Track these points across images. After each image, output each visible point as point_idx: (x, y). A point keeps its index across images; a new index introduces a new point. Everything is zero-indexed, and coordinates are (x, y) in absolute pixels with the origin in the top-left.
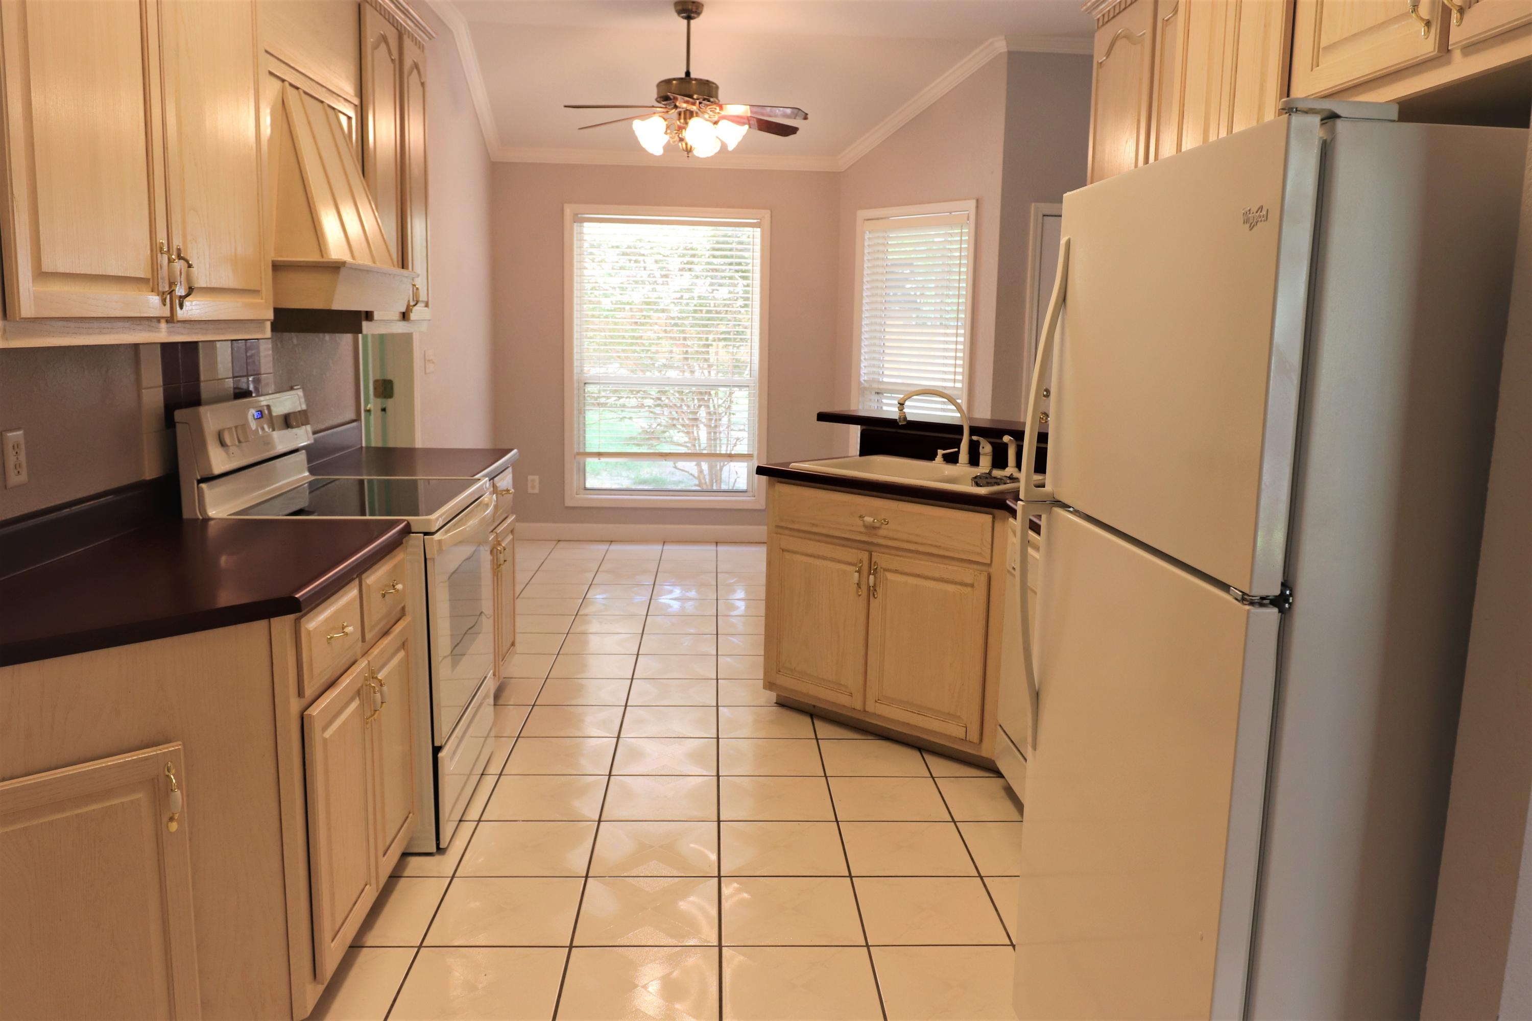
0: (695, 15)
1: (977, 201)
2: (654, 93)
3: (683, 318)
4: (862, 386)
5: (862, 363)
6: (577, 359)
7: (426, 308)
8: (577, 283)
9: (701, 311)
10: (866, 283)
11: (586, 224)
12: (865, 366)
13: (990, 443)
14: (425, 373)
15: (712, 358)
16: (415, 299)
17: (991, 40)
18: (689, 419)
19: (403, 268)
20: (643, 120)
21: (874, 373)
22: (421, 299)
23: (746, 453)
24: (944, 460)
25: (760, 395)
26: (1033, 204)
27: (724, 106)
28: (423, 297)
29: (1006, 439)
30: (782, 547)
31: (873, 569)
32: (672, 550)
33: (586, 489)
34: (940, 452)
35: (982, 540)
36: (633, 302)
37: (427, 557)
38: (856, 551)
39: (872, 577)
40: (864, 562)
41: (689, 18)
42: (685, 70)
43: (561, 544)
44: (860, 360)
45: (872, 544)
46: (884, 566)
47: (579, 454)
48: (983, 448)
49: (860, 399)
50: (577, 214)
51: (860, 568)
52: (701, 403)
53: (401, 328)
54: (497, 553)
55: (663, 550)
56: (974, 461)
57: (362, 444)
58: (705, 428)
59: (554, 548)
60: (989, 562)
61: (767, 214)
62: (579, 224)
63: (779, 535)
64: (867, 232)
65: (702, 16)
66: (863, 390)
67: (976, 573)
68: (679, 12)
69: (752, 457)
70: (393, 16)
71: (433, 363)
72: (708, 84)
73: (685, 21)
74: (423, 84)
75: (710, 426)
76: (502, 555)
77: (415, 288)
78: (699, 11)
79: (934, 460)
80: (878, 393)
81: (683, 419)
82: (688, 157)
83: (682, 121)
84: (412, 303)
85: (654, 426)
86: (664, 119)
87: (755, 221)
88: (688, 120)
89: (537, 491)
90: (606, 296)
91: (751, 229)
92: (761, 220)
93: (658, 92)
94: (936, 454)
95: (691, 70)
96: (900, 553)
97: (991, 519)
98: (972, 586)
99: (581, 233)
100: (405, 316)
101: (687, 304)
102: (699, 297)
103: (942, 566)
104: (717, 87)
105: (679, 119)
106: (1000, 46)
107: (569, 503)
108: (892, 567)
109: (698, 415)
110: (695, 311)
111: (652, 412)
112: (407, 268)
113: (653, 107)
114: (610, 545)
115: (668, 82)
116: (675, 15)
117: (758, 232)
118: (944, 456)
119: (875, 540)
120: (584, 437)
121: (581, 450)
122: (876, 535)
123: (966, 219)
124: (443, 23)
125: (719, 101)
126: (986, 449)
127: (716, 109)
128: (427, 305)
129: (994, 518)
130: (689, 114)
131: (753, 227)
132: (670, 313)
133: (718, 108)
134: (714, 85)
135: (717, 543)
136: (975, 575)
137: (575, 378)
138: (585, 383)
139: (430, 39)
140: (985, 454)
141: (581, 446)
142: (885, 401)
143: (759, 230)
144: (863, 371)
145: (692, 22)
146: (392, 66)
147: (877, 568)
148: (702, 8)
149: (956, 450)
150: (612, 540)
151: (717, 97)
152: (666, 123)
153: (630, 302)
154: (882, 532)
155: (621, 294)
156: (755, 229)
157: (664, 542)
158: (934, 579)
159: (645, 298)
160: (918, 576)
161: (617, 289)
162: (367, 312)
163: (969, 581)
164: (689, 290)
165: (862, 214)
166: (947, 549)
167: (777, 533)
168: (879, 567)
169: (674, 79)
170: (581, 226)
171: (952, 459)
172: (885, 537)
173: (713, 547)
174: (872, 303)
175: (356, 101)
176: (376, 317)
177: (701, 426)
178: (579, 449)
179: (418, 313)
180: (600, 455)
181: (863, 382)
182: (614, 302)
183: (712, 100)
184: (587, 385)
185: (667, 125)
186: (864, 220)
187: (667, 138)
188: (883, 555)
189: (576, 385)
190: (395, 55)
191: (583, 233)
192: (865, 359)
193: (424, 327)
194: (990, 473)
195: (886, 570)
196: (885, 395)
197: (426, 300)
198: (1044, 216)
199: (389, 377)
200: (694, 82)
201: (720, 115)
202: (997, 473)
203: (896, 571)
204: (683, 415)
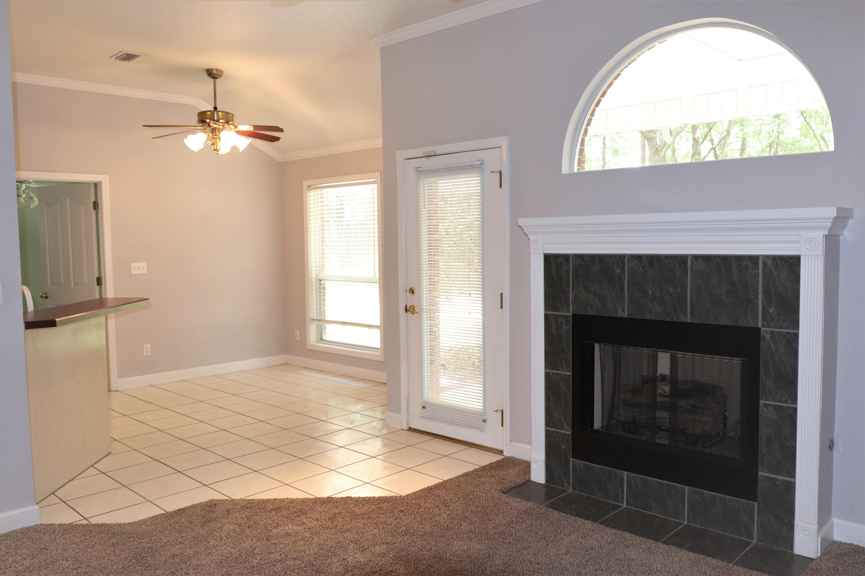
33: (321, 340)
41: (214, 78)
42: (214, 106)
50: (309, 186)
73: (212, 80)
82: (217, 153)
87: (374, 180)
88: (217, 134)
95: (218, 106)
105: (212, 133)
107: (308, 347)
113: (196, 126)
115: (203, 113)
125: (234, 123)
130: (218, 131)
133: (233, 127)
134: (232, 115)
145: (217, 81)
169: (208, 111)
189: (310, 281)
198: (405, 159)
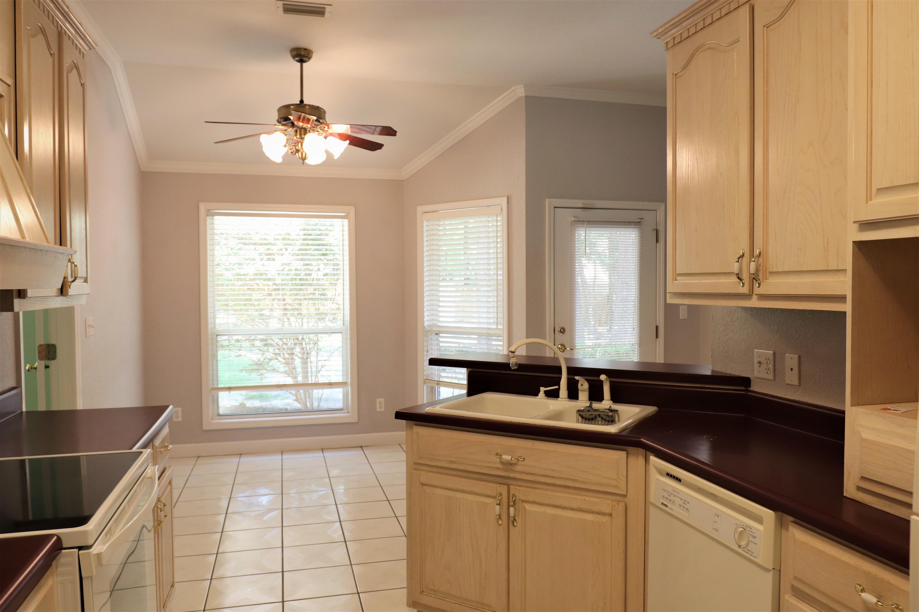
0: (307, 59)
1: (508, 198)
2: (276, 116)
3: (285, 284)
4: (426, 329)
5: (425, 313)
6: (211, 318)
7: (86, 284)
8: (210, 260)
9: (296, 279)
10: (426, 257)
11: (216, 217)
12: (427, 315)
13: (587, 380)
14: (86, 336)
15: (304, 312)
16: (73, 276)
17: (513, 88)
18: (288, 354)
19: (61, 245)
20: (269, 134)
21: (433, 320)
22: (79, 275)
23: (341, 381)
24: (546, 396)
25: (351, 338)
26: (547, 199)
27: (330, 125)
28: (81, 273)
29: (603, 377)
30: (421, 482)
31: (512, 502)
32: (291, 459)
33: (219, 415)
34: (542, 389)
35: (617, 474)
36: (248, 274)
37: (83, 575)
38: (495, 485)
39: (512, 509)
40: (503, 494)
41: (302, 61)
42: (299, 99)
43: (200, 460)
44: (424, 311)
45: (508, 478)
46: (522, 498)
47: (214, 389)
48: (582, 385)
49: (425, 339)
50: (210, 210)
51: (500, 500)
52: (296, 342)
53: (59, 303)
54: (157, 510)
55: (282, 459)
56: (573, 395)
57: (21, 408)
58: (300, 360)
59: (195, 464)
60: (626, 494)
61: (352, 210)
62: (211, 217)
63: (418, 472)
64: (425, 221)
65: (311, 61)
66: (427, 332)
67: (613, 504)
68: (294, 57)
69: (347, 384)
70: (53, 17)
71: (93, 327)
72: (318, 109)
73: (299, 64)
74: (82, 85)
75: (303, 358)
76: (162, 513)
77: (73, 265)
78: (310, 56)
79: (538, 395)
80: (437, 334)
81: (283, 354)
82: (303, 163)
83: (298, 136)
84: (70, 279)
85: (262, 360)
86: (285, 134)
87: (344, 214)
88: (303, 136)
89: (180, 419)
90: (227, 270)
91: (341, 220)
92: (348, 213)
93: (279, 115)
94: (539, 391)
95: (304, 99)
96: (537, 486)
97: (625, 455)
98: (610, 515)
99: (213, 224)
100: (63, 291)
101: (287, 275)
102: (296, 270)
103: (579, 497)
104: (325, 112)
105: (296, 135)
106: (520, 92)
107: (206, 427)
108: (531, 499)
109: (294, 351)
110: (292, 279)
111: (260, 350)
112: (66, 246)
113: (275, 125)
114: (240, 457)
115: (287, 107)
116: (291, 59)
117: (346, 222)
118: (545, 392)
119: (512, 475)
120: (217, 376)
121: (215, 386)
122: (513, 471)
123: (501, 211)
124: (102, 60)
125: (326, 122)
126: (583, 386)
127: (325, 127)
128: (86, 281)
129: (627, 454)
130: (305, 131)
131: (342, 219)
132: (275, 281)
133: (326, 127)
134: (323, 110)
135: (322, 449)
136: (613, 506)
137: (210, 331)
138: (217, 335)
139: (90, 49)
140: (583, 390)
141: (215, 383)
142: (441, 339)
143: (346, 220)
144: (426, 319)
145: (305, 65)
146: (50, 59)
147: (515, 500)
148: (312, 54)
149: (557, 387)
150: (241, 453)
151: (324, 119)
152: (287, 137)
153: (245, 274)
154: (518, 468)
155: (239, 268)
156: (344, 220)
157: (282, 452)
158: (572, 509)
159: (256, 271)
160: (556, 506)
161: (236, 265)
162: (19, 291)
163: (607, 510)
164: (288, 264)
165: (420, 209)
166: (583, 482)
167: (416, 470)
168: (517, 499)
169: (292, 105)
170: (212, 219)
171: (553, 394)
172: (522, 472)
173: (320, 454)
174: (430, 270)
175: (10, 82)
176: (30, 294)
177: (296, 358)
178: (213, 385)
179: (74, 289)
180: (230, 389)
181: (426, 326)
182: (234, 274)
183: (321, 121)
184: (218, 337)
185: (287, 139)
186: (423, 212)
187: (286, 149)
188: (521, 488)
189: (210, 337)
190: (55, 50)
191: (214, 224)
192: (427, 310)
193: (83, 301)
194: (590, 406)
195: (523, 501)
196: (441, 335)
197: (85, 276)
198: (555, 207)
199: (52, 342)
200: (307, 107)
201: (328, 133)
202: (596, 405)
203: (534, 503)
204: (283, 351)
